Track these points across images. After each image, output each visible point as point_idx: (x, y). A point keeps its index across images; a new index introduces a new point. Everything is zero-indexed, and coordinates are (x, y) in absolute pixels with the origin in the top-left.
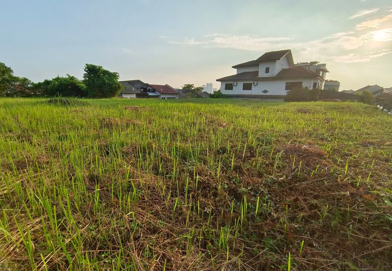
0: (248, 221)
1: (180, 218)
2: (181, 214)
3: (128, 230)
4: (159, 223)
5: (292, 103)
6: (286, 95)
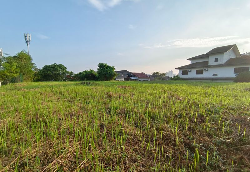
0: (201, 168)
1: (151, 156)
2: (151, 154)
3: (120, 158)
4: (138, 157)
5: (241, 83)
6: (235, 77)
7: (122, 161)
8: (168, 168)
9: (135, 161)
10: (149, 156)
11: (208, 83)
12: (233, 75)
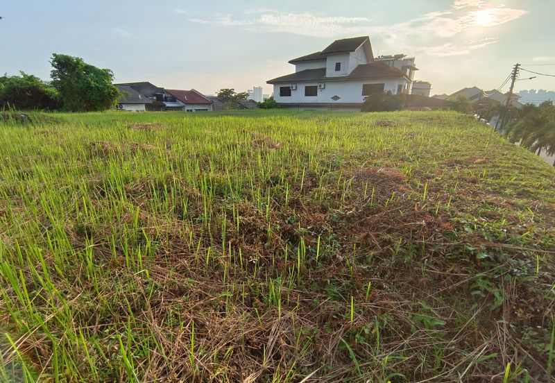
0: (308, 268)
1: (217, 273)
2: (217, 268)
3: (143, 296)
4: (187, 282)
5: (371, 113)
6: (363, 102)
7: (148, 303)
8: (253, 284)
9: (181, 292)
10: (213, 274)
11: (325, 113)
12: (359, 98)
